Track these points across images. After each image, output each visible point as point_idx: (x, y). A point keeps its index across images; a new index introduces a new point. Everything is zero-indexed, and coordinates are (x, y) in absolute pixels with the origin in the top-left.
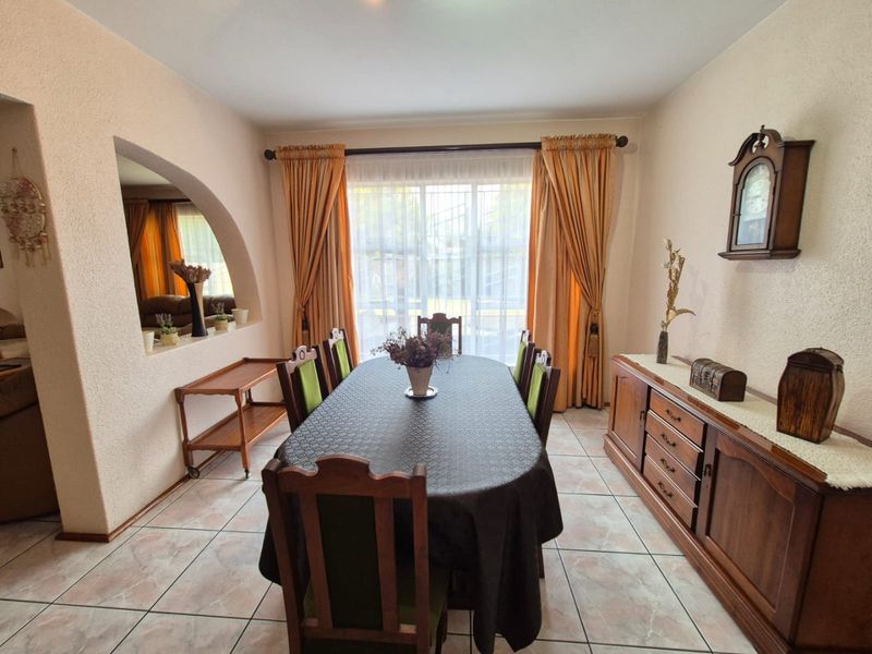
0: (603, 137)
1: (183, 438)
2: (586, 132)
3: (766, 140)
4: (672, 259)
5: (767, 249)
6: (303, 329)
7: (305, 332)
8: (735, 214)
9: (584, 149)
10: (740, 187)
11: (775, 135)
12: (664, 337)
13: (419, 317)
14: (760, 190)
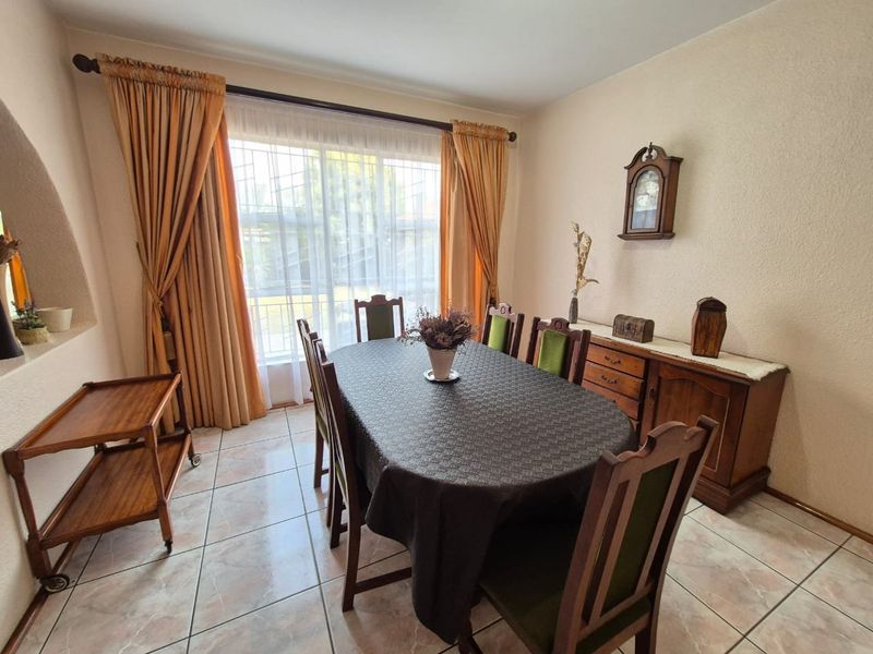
0: (500, 130)
1: (26, 534)
2: (487, 123)
3: (654, 153)
4: (580, 239)
5: (659, 231)
6: (164, 331)
7: (168, 335)
8: (630, 205)
9: (486, 137)
10: (633, 186)
11: (661, 151)
12: (575, 302)
13: (356, 301)
14: (650, 188)
